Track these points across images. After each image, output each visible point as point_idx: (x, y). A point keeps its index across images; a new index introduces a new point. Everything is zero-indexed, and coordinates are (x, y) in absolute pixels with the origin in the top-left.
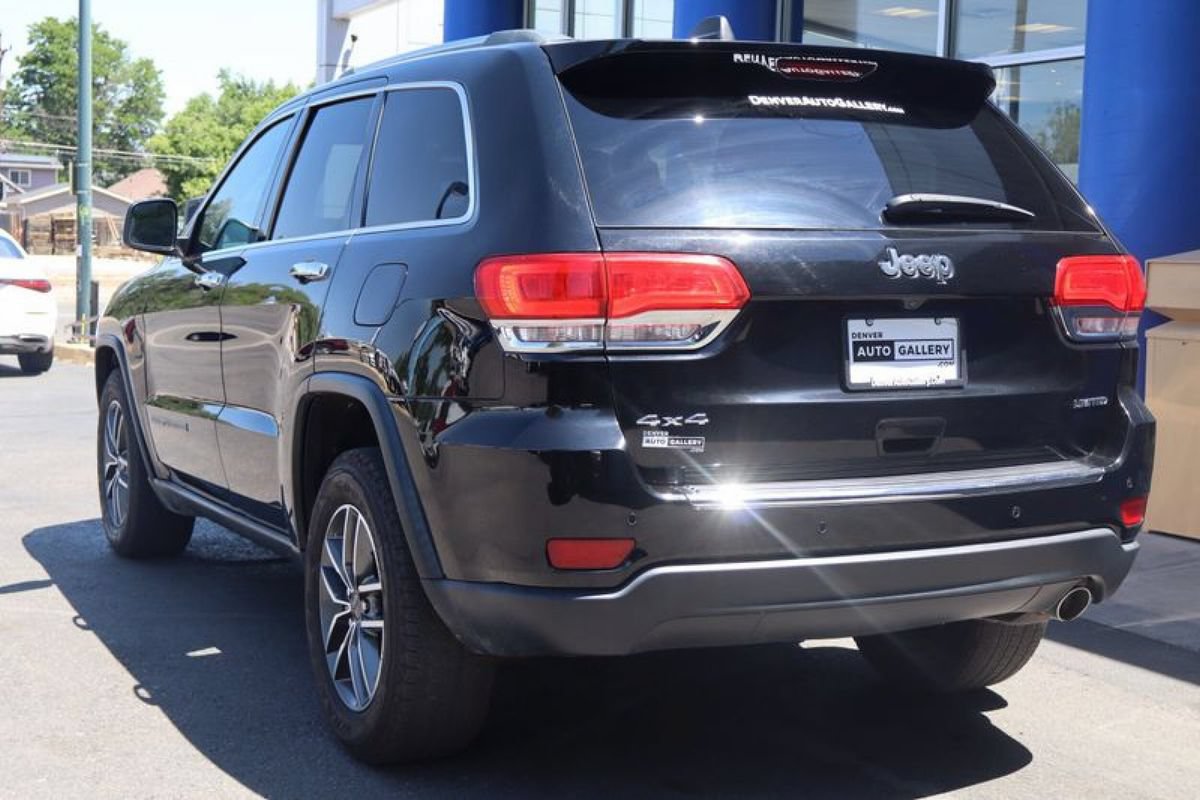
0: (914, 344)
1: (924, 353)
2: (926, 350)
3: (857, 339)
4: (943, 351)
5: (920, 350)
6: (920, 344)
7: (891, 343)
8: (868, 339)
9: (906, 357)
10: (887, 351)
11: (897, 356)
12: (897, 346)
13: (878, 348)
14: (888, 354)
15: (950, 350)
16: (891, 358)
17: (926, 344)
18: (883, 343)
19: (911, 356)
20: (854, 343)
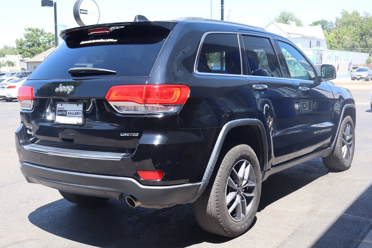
0: (71, 112)
1: (74, 114)
2: (75, 114)
3: (58, 109)
4: (79, 114)
5: (73, 114)
6: (73, 112)
7: (66, 111)
8: (61, 109)
9: (69, 115)
10: (65, 113)
11: (67, 115)
12: (68, 112)
13: (63, 112)
14: (65, 114)
15: (81, 114)
16: (66, 115)
17: (75, 112)
18: (64, 111)
19: (71, 115)
20: (58, 110)
